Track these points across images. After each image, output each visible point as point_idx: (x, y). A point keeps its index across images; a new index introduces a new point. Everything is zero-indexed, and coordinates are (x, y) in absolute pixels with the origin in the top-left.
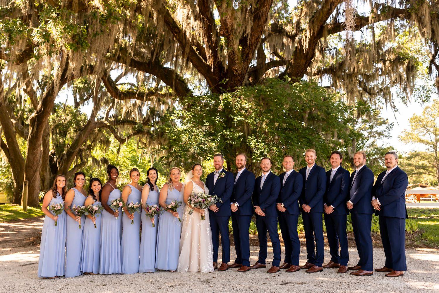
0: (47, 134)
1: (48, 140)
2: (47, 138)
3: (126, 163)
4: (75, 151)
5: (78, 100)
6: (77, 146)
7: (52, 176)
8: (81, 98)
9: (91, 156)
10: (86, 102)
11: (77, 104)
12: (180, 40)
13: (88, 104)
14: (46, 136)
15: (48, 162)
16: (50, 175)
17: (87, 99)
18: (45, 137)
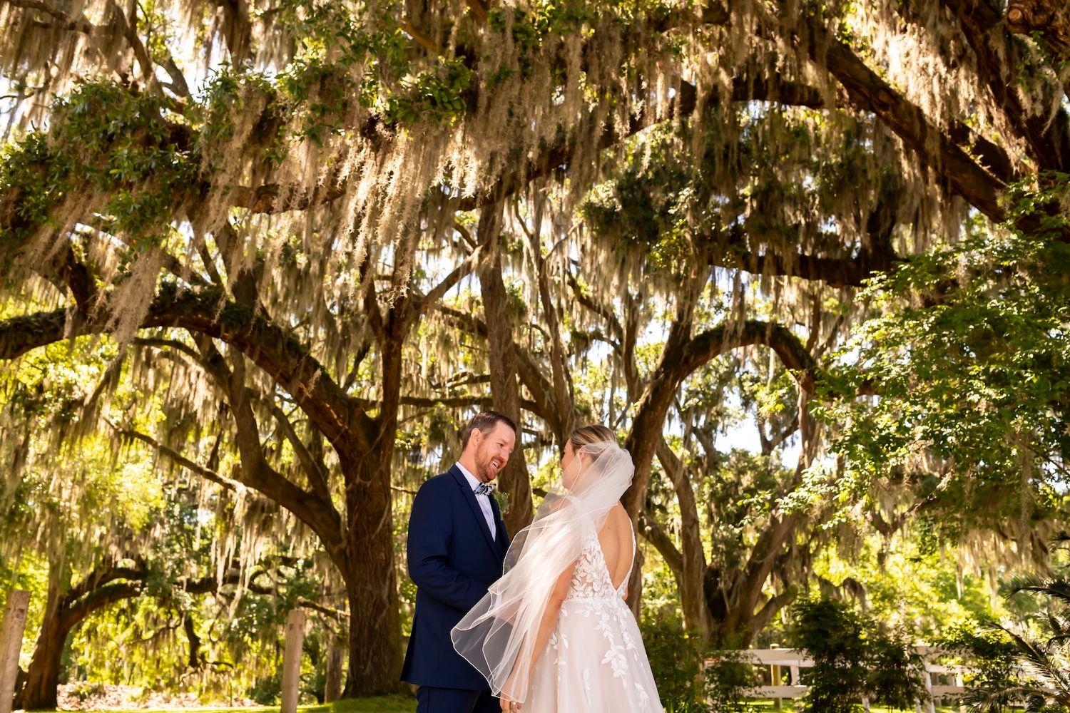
0: (692, 522)
1: (695, 536)
2: (692, 532)
3: (922, 594)
4: (765, 560)
5: (769, 438)
6: (769, 547)
7: (715, 627)
8: (775, 430)
9: (814, 576)
10: (788, 440)
11: (767, 447)
12: (905, 126)
13: (793, 444)
14: (691, 528)
15: (701, 592)
16: (709, 626)
17: (789, 432)
18: (688, 530)
